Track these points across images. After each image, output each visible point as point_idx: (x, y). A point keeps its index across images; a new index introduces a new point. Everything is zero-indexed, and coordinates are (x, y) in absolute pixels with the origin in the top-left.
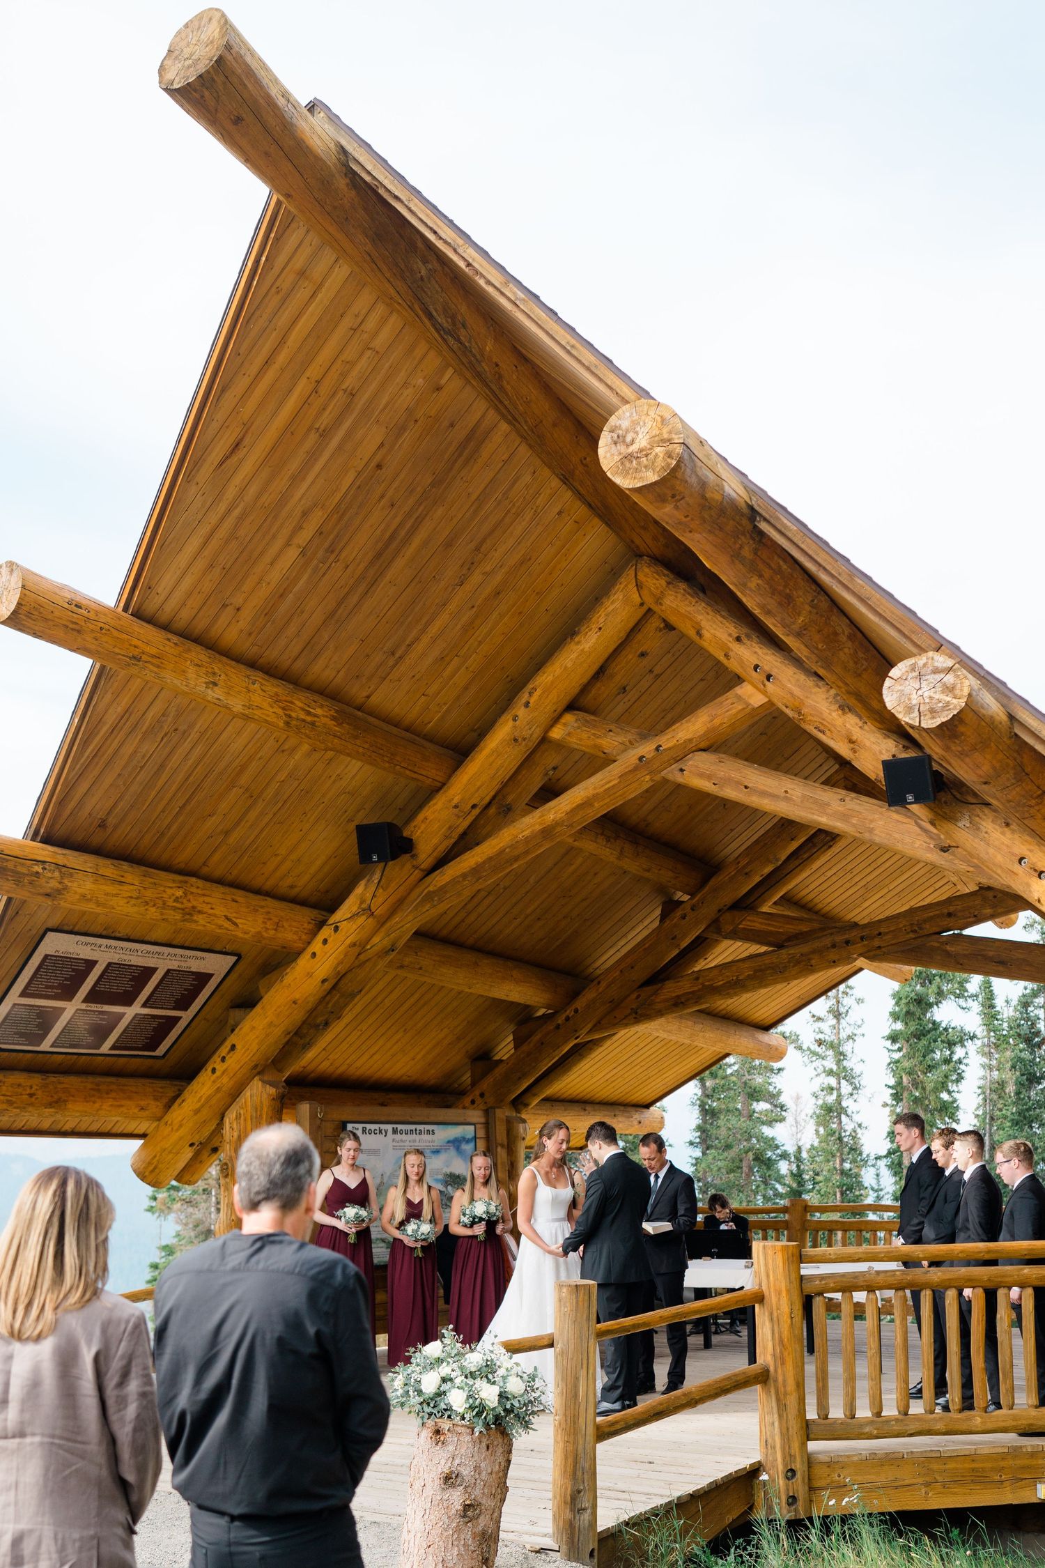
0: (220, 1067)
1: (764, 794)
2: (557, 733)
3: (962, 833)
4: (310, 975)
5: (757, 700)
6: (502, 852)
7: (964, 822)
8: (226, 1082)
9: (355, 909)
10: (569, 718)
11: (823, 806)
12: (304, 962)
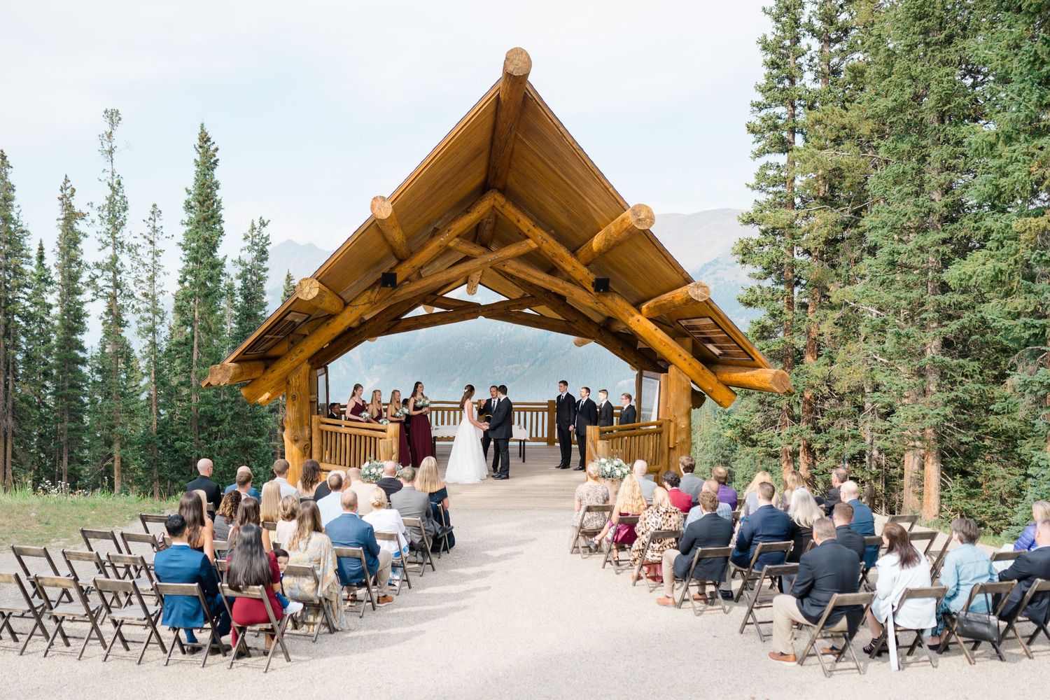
0: (295, 358)
1: (535, 278)
2: (451, 244)
3: (608, 300)
4: (342, 324)
5: (534, 246)
6: (429, 285)
7: (610, 297)
8: (296, 363)
9: (366, 301)
10: (457, 240)
11: (557, 285)
12: (339, 320)
